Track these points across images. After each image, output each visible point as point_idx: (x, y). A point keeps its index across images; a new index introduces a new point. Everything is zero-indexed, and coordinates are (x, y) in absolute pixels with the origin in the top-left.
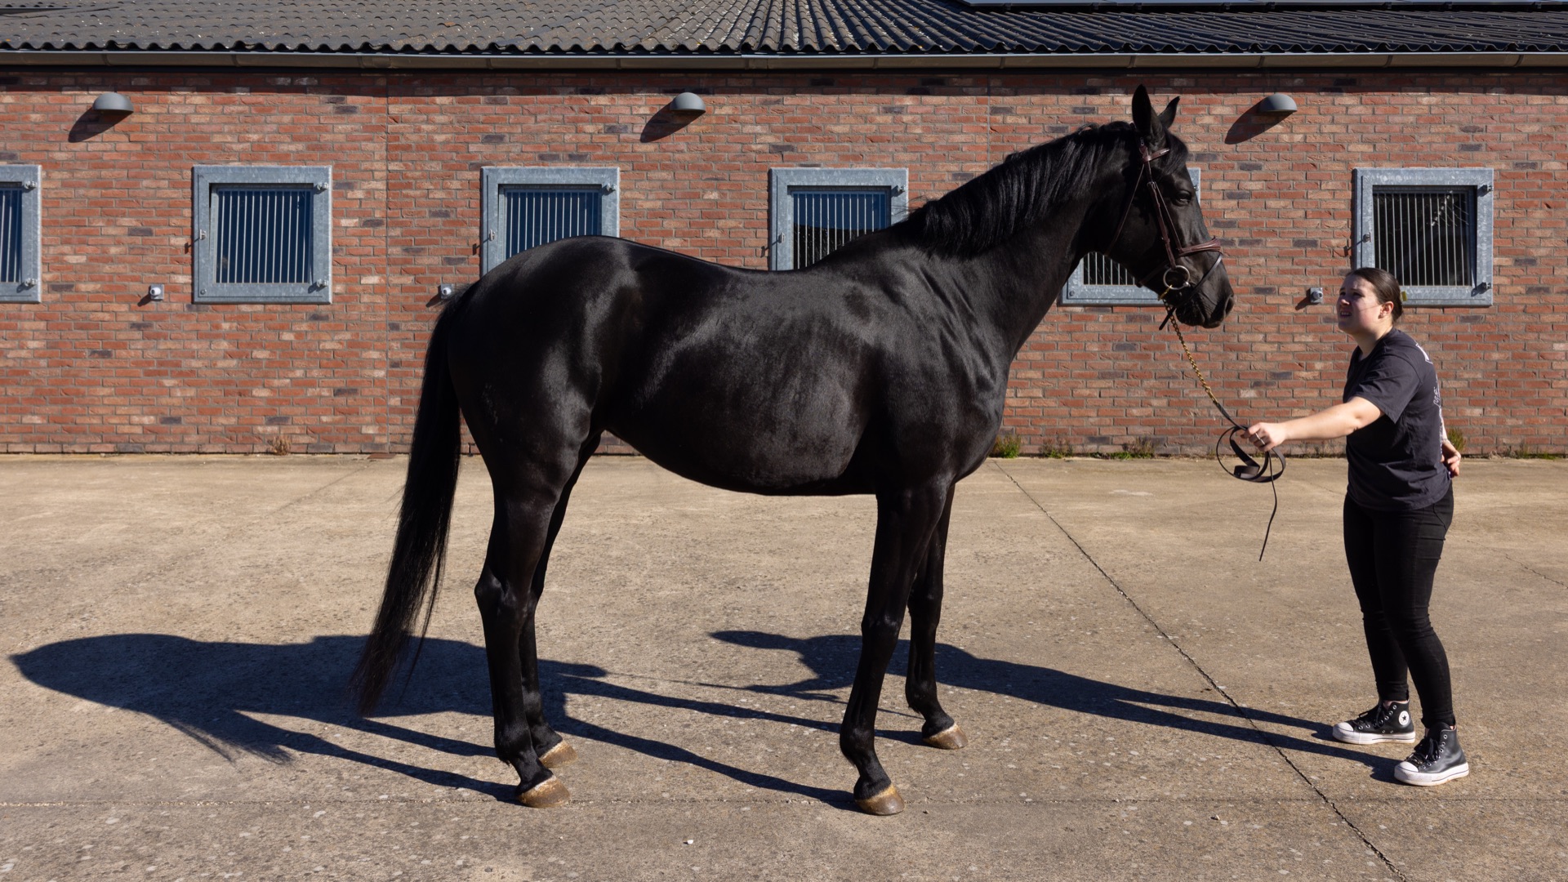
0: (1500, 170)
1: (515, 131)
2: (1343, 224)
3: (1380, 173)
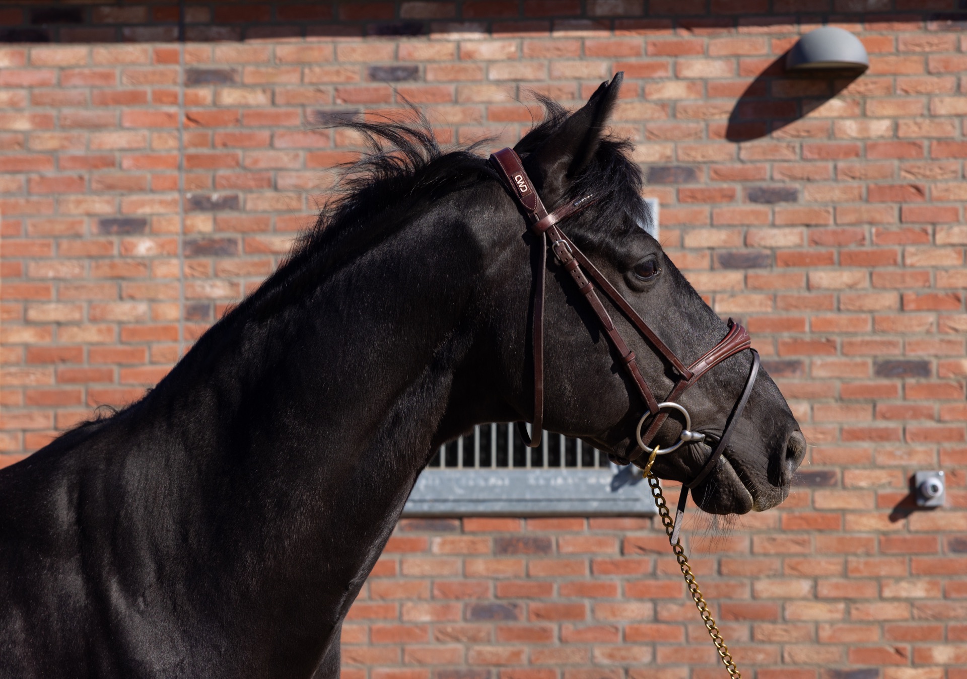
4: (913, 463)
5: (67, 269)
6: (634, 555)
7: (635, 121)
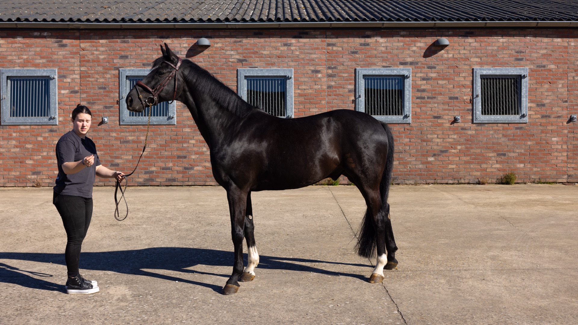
0: (531, 68)
1: (132, 54)
2: (469, 90)
3: (483, 70)
4: (455, 115)
5: (306, 79)
6: (406, 131)
7: (407, 54)
